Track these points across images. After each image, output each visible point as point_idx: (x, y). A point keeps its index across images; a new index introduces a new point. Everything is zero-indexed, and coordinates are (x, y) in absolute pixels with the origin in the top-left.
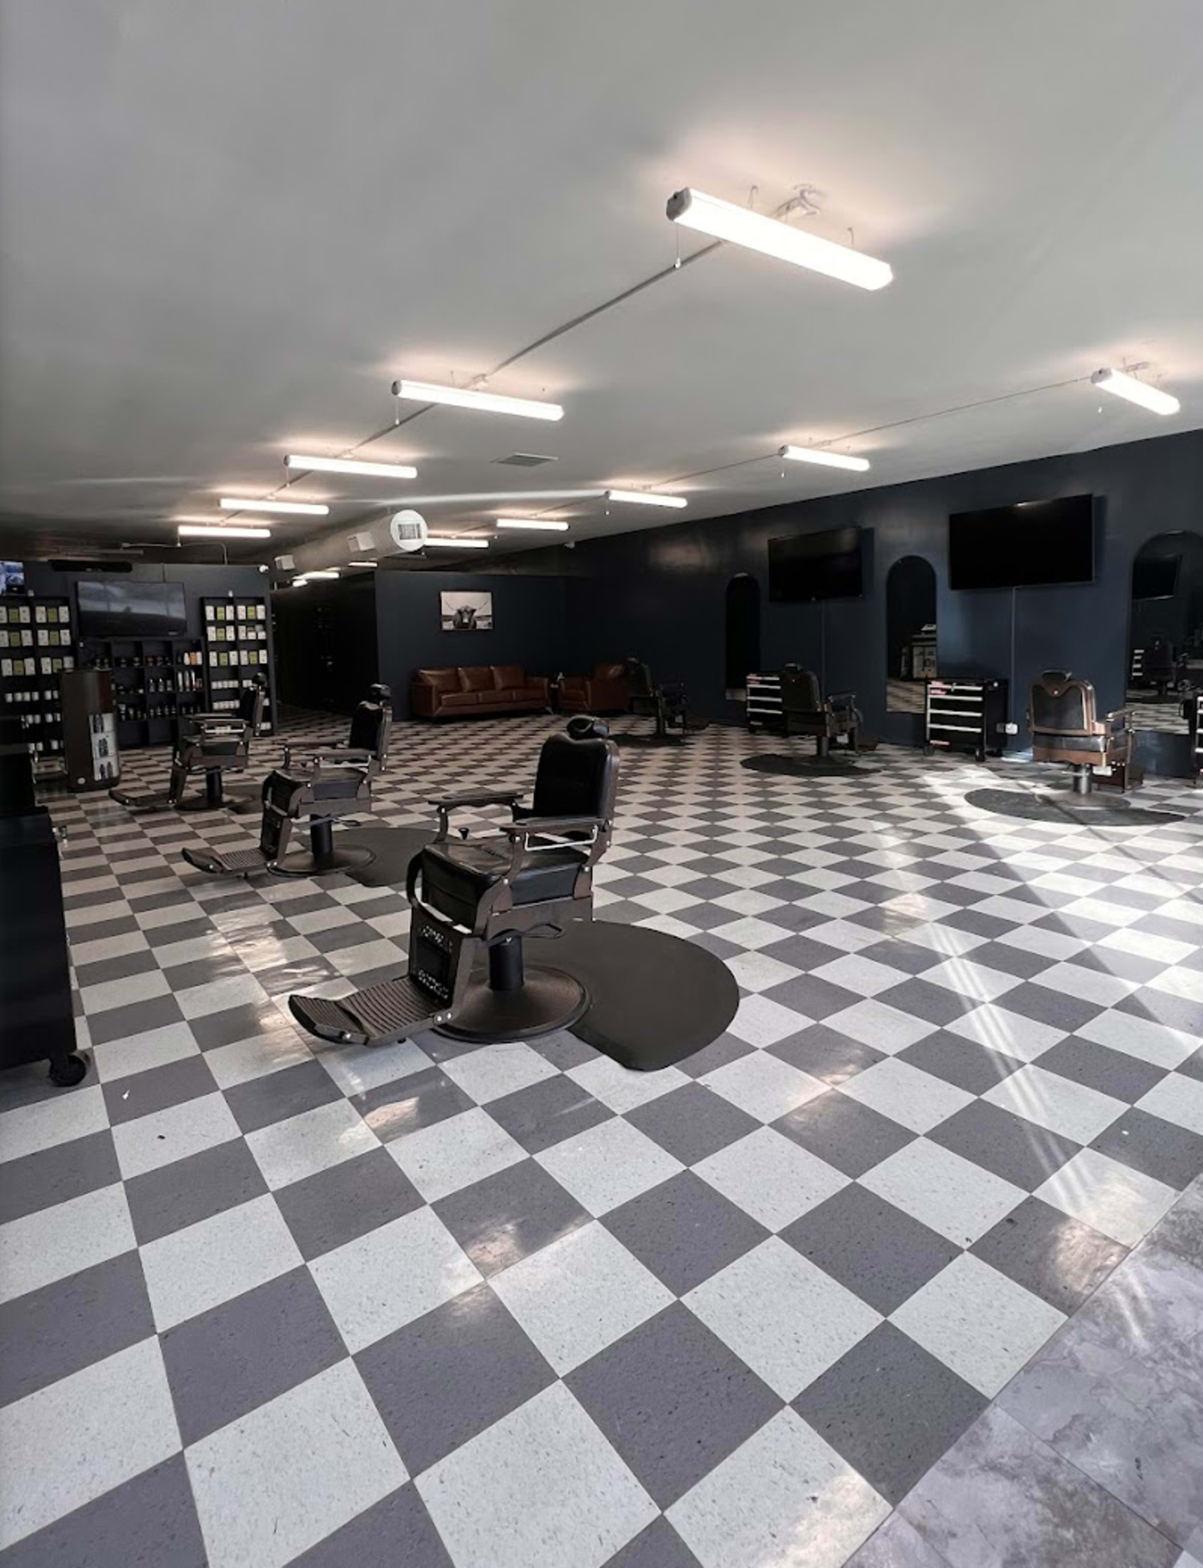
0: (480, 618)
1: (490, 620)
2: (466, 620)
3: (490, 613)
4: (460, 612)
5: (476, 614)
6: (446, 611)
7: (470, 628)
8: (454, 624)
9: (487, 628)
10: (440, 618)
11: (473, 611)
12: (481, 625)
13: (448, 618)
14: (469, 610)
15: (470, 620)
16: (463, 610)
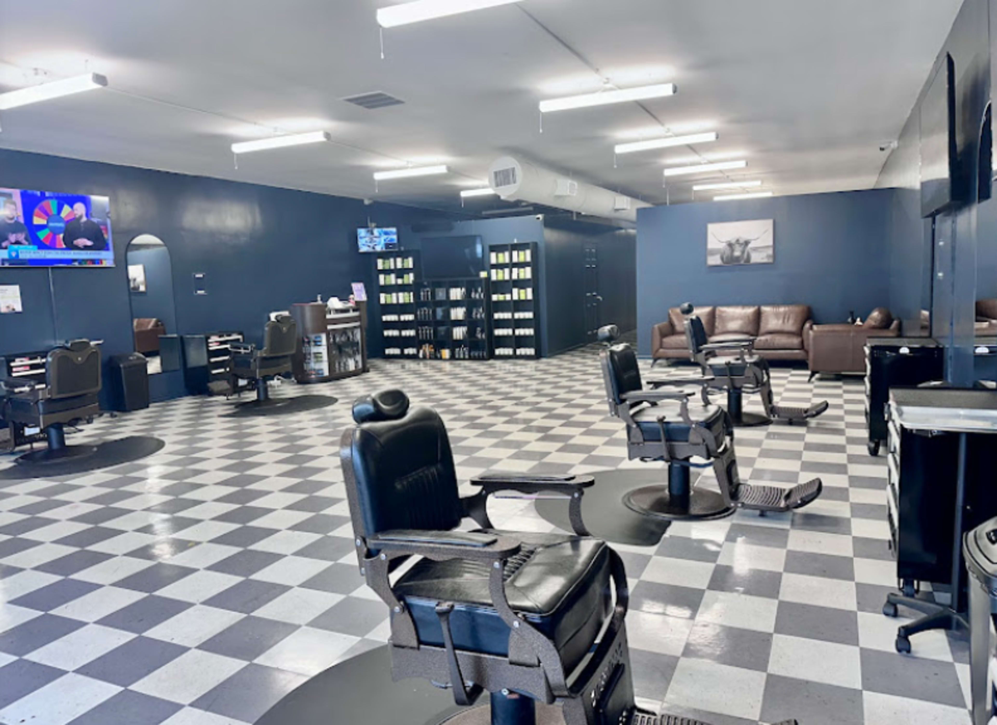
0: (755, 249)
1: (770, 252)
2: (737, 253)
3: (771, 243)
4: (730, 245)
5: (750, 246)
6: (712, 244)
7: (742, 262)
8: (722, 258)
9: (765, 260)
10: (705, 252)
11: (747, 243)
12: (756, 258)
13: (713, 253)
14: (741, 241)
15: (743, 252)
16: (733, 241)
